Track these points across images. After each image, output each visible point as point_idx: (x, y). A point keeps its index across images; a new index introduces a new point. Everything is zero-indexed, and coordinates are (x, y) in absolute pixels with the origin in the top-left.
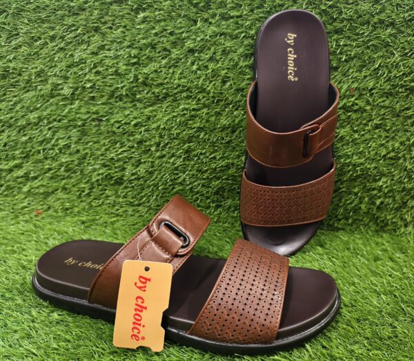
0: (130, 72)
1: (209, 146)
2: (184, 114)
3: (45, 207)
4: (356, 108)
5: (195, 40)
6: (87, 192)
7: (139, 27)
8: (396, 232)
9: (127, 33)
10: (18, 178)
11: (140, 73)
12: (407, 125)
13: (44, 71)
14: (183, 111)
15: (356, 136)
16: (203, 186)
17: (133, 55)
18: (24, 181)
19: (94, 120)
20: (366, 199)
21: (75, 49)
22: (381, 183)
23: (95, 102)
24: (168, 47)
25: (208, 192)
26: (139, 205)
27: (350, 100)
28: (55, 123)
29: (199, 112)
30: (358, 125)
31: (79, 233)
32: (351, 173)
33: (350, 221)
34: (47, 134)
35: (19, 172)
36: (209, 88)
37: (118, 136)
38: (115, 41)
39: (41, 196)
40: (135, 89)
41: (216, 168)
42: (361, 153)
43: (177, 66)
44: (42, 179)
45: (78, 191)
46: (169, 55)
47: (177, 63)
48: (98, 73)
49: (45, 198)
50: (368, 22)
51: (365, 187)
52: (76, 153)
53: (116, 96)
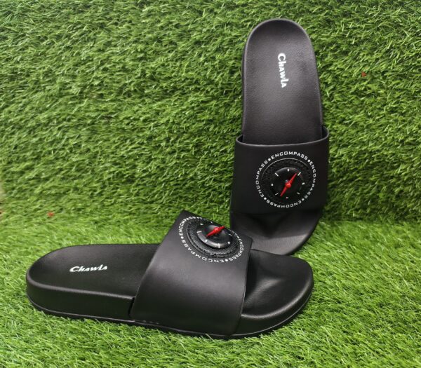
0: (138, 67)
1: (220, 139)
2: (193, 108)
3: (58, 208)
4: (369, 92)
5: (201, 31)
6: (99, 191)
7: (144, 21)
8: (417, 220)
9: (132, 28)
10: (30, 180)
11: (148, 68)
13: (51, 70)
14: (191, 104)
15: (371, 121)
16: (215, 180)
17: (139, 50)
18: (35, 183)
19: (103, 118)
20: (385, 188)
21: (82, 47)
22: (399, 171)
23: (103, 100)
24: (174, 40)
25: (220, 187)
26: (152, 202)
27: (362, 84)
28: (65, 123)
29: (208, 104)
30: (372, 111)
31: (92, 233)
32: (367, 161)
33: (368, 211)
34: (57, 134)
35: (31, 174)
36: (217, 80)
37: (128, 133)
38: (121, 37)
39: (53, 197)
40: (143, 84)
41: (227, 161)
42: (377, 139)
43: (184, 59)
44: (53, 180)
45: (90, 191)
46: (175, 48)
47: (184, 55)
48: (105, 70)
49: (57, 200)
50: (377, 4)
51: (383, 175)
52: (87, 152)
53: (124, 92)
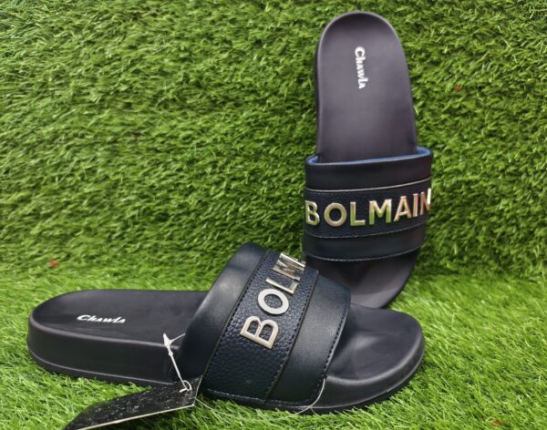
0: (179, 70)
1: (282, 165)
2: (249, 124)
3: (63, 256)
4: (464, 111)
5: (262, 28)
6: (119, 233)
7: (190, 13)
9: (175, 20)
10: (24, 216)
11: (192, 71)
12: (527, 131)
13: (64, 71)
14: (247, 119)
15: (467, 146)
17: (182, 48)
18: (32, 220)
20: (484, 229)
21: (107, 43)
22: (501, 207)
23: (131, 111)
24: (228, 38)
26: (189, 249)
27: (456, 101)
28: (77, 139)
29: (269, 120)
30: (468, 133)
33: (466, 259)
34: (65, 154)
35: (26, 209)
38: (159, 32)
39: (57, 241)
40: (185, 92)
42: (475, 167)
43: (240, 62)
44: (57, 217)
45: (107, 232)
46: (229, 48)
48: (137, 72)
49: (61, 244)
50: (473, 7)
51: (482, 212)
52: (104, 180)
53: (159, 101)
